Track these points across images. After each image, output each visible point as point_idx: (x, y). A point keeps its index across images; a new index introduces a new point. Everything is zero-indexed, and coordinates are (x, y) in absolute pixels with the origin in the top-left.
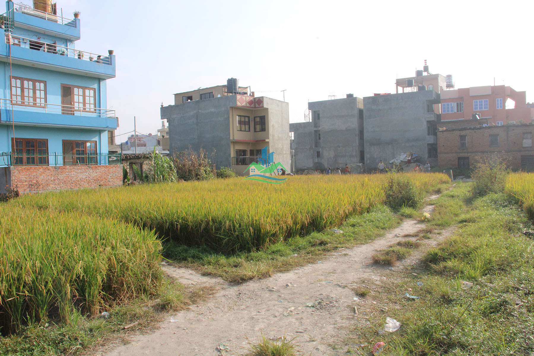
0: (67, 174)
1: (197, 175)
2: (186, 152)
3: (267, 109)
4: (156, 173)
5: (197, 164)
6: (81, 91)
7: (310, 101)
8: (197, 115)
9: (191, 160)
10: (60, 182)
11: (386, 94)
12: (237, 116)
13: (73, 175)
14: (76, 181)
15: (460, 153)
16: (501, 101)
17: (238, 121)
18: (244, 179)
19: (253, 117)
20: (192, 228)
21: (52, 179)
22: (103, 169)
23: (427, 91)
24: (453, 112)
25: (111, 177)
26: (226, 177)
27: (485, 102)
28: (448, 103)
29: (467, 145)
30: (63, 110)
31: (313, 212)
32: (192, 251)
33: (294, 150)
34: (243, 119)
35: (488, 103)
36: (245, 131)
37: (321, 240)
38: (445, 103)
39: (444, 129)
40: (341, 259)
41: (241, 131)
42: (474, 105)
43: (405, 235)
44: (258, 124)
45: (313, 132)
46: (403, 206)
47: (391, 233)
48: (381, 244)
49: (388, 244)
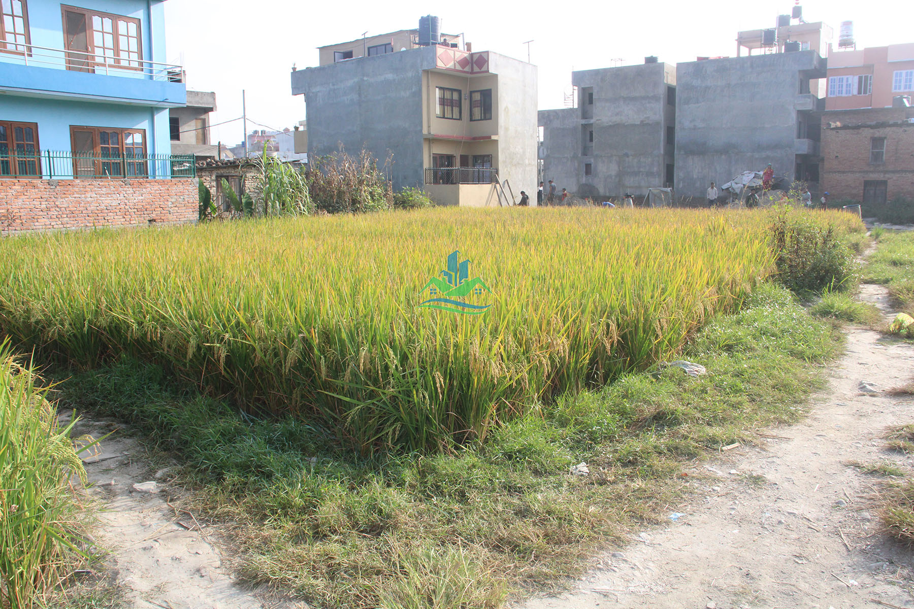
0: (77, 196)
1: (354, 202)
2: (334, 157)
3: (496, 76)
4: (267, 195)
5: (354, 182)
6: (108, 22)
7: (575, 70)
8: (360, 87)
9: (343, 172)
10: (61, 213)
11: (720, 57)
12: (437, 90)
13: (89, 199)
14: (97, 212)
15: (870, 172)
17: (439, 98)
19: (468, 92)
21: (43, 206)
22: (156, 188)
23: (802, 52)
24: (851, 95)
25: (173, 203)
26: (412, 206)
28: (841, 77)
29: (884, 158)
30: (69, 62)
31: (623, 311)
33: (542, 161)
34: (448, 95)
36: (452, 118)
37: (659, 406)
38: (836, 77)
39: (838, 124)
40: (747, 505)
41: (444, 117)
42: (894, 81)
43: (894, 389)
44: (478, 107)
45: (580, 127)
46: (827, 290)
47: (840, 378)
48: (843, 425)
49: (864, 426)
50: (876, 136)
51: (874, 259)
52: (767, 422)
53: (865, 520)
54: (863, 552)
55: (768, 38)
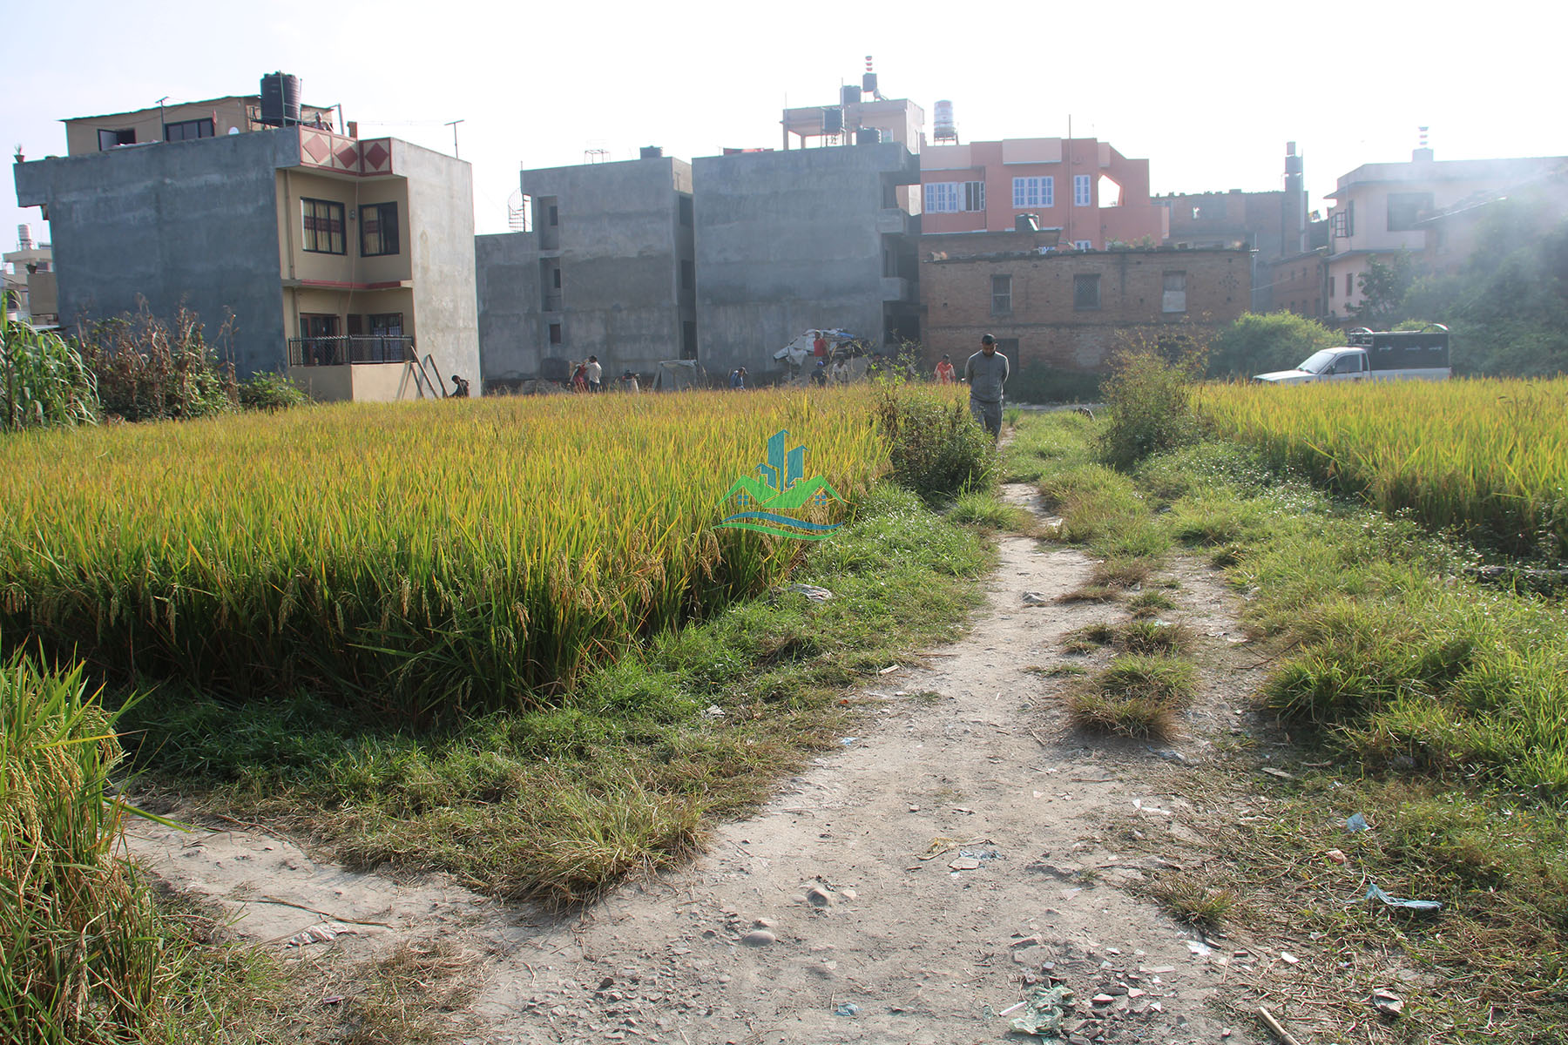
1: (171, 399)
2: (127, 319)
3: (404, 180)
4: (17, 392)
5: (168, 363)
7: (527, 167)
8: (157, 196)
9: (148, 348)
11: (759, 149)
12: (302, 202)
16: (1086, 182)
17: (305, 217)
18: (337, 412)
19: (356, 208)
20: (233, 614)
23: (883, 145)
24: (957, 211)
26: (275, 404)
27: (1044, 184)
28: (941, 184)
29: (1011, 306)
32: (257, 727)
34: (321, 212)
35: (1052, 187)
36: (330, 252)
37: (790, 634)
38: (933, 184)
39: (944, 255)
40: (925, 721)
41: (316, 250)
42: (1014, 192)
43: (1065, 595)
44: (373, 232)
45: (538, 263)
46: (963, 490)
47: (999, 591)
48: (1013, 638)
49: (1036, 636)
50: (997, 273)
51: (1014, 451)
52: (924, 643)
53: (1053, 717)
54: (1057, 745)
55: (829, 120)
